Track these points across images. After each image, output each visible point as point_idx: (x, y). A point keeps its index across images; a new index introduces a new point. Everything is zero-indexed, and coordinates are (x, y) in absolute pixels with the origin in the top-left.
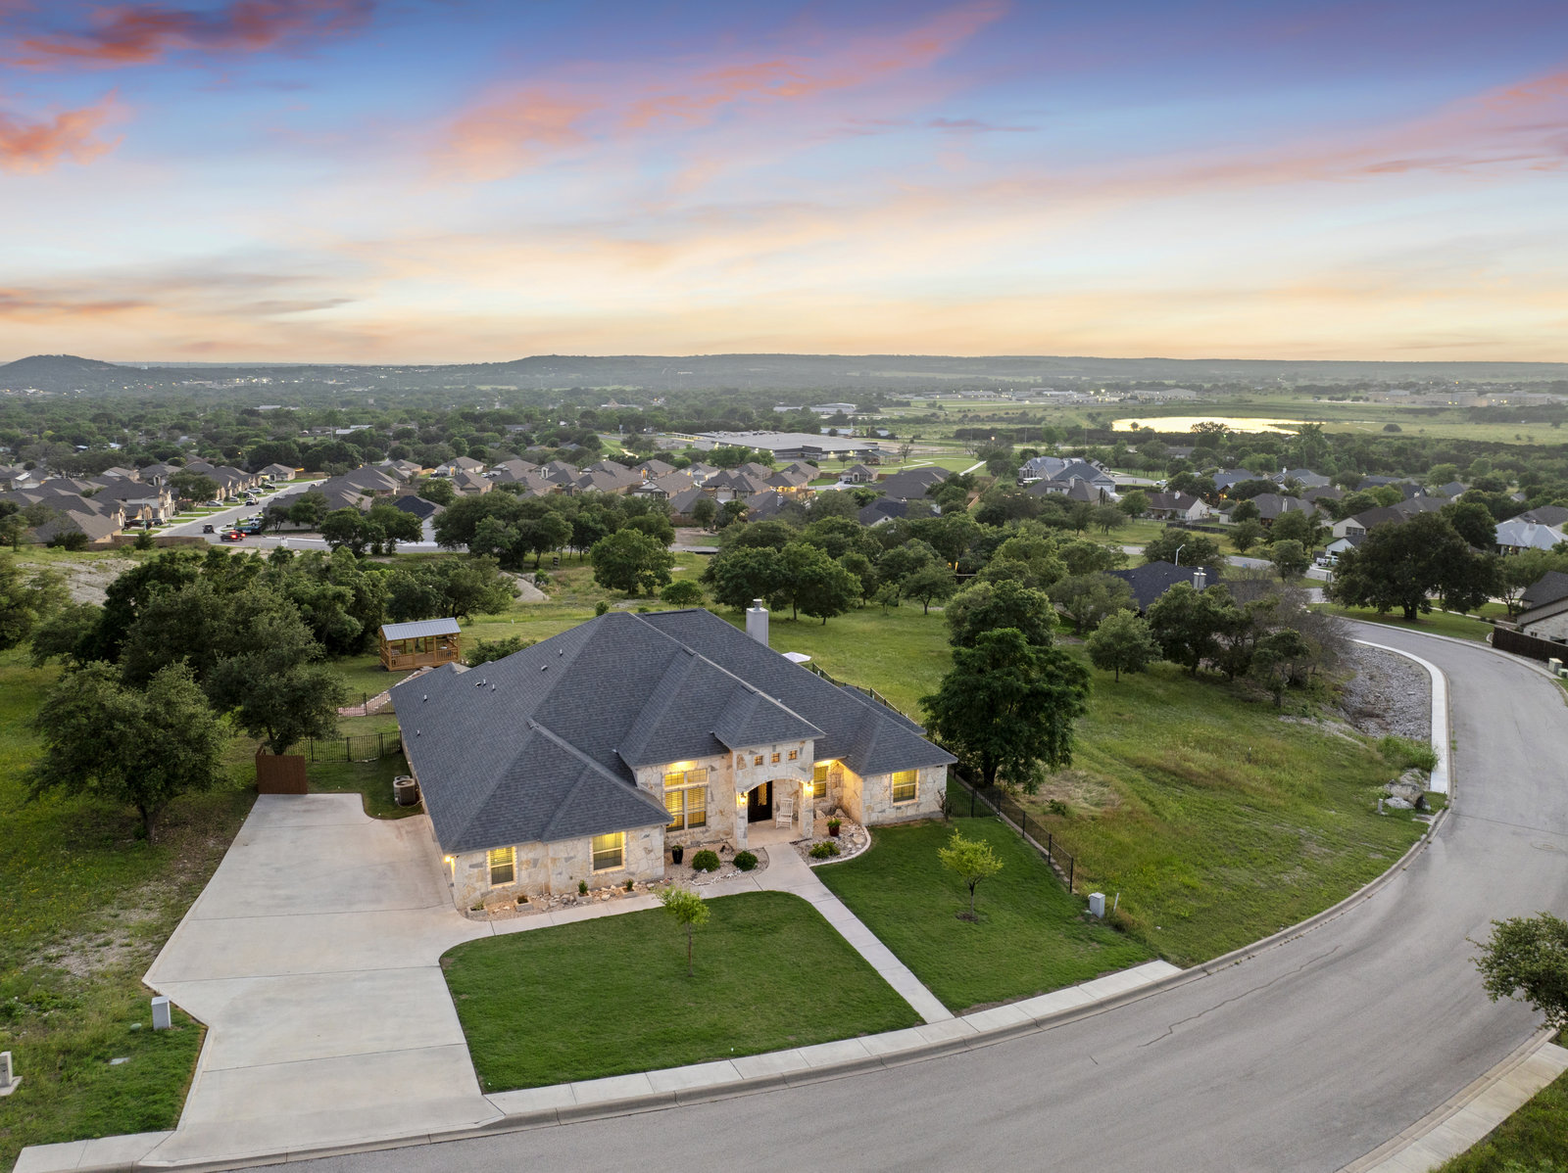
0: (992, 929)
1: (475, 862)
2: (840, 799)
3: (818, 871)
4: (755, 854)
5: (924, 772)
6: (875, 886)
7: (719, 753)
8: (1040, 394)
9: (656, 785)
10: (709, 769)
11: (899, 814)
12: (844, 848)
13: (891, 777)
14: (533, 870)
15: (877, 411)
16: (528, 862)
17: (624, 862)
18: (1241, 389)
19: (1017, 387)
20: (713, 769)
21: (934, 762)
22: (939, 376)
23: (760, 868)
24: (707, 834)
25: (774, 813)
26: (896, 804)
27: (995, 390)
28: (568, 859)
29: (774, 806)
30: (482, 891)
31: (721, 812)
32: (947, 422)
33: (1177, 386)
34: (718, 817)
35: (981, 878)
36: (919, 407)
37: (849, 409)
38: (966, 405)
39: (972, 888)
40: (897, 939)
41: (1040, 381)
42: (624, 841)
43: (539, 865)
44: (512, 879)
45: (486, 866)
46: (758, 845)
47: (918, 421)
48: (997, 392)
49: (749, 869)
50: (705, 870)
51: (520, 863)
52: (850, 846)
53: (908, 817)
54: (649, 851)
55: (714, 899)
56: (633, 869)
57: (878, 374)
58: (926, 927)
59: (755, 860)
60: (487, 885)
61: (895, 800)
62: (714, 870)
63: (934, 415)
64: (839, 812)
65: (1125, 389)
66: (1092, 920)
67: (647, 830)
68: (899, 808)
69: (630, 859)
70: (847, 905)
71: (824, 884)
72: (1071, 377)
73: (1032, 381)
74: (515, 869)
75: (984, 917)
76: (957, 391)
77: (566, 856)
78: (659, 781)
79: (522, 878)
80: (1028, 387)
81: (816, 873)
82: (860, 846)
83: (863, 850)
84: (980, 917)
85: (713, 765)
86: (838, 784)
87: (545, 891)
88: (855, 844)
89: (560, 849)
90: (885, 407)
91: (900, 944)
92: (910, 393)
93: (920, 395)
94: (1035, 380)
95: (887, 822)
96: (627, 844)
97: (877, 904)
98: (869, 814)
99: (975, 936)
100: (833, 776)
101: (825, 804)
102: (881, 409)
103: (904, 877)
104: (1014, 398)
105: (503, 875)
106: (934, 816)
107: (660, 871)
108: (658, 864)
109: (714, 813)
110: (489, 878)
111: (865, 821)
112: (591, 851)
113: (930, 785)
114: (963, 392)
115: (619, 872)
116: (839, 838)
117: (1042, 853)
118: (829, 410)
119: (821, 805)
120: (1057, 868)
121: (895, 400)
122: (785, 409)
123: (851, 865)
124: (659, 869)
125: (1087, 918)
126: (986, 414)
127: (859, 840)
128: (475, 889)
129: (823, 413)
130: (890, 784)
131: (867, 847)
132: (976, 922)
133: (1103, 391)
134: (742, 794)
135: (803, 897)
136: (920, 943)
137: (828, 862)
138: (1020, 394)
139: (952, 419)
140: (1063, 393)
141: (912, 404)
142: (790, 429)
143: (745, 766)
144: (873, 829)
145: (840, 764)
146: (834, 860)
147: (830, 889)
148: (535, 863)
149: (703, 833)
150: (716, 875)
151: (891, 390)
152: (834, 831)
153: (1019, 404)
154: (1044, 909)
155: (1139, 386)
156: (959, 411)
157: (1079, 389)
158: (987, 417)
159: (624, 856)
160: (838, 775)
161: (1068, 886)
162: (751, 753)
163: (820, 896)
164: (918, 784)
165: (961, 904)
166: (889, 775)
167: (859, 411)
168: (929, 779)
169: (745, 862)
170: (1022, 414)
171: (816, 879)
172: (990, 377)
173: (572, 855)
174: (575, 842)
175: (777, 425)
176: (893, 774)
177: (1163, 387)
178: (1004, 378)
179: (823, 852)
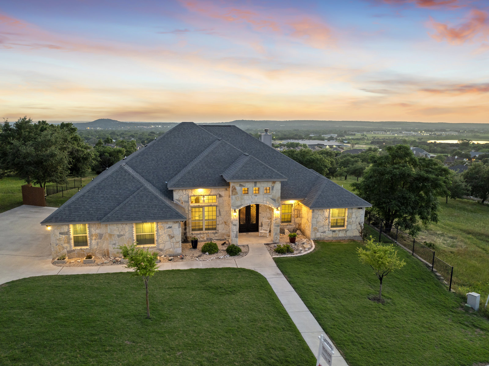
0: (396, 310)
1: (62, 231)
2: (300, 225)
3: (276, 261)
4: (242, 248)
5: (350, 211)
6: (313, 272)
7: (223, 186)
8: (401, 132)
9: (185, 202)
10: (218, 196)
11: (334, 235)
12: (297, 250)
13: (330, 211)
14: (100, 240)
15: (344, 136)
16: (96, 235)
17: (155, 242)
18: (475, 132)
19: (392, 131)
20: (220, 196)
21: (357, 205)
22: (365, 127)
23: (241, 255)
24: (216, 235)
25: (260, 228)
26: (332, 229)
27: (385, 131)
28: (119, 236)
29: (260, 224)
30: (68, 249)
31: (225, 223)
32: (368, 140)
33: (450, 131)
34: (223, 225)
35: (387, 272)
36: (358, 135)
37: (335, 136)
38: (374, 135)
39: (381, 279)
40: (321, 309)
41: (400, 129)
42: (155, 229)
43: (103, 238)
44: (87, 245)
45: (70, 235)
46: (245, 243)
47: (358, 139)
48: (386, 132)
49: (234, 255)
50: (207, 253)
51: (91, 235)
52: (301, 249)
53: (339, 237)
54: (171, 237)
55: (204, 269)
56: (161, 247)
57: (345, 126)
58: (345, 303)
59: (240, 251)
60: (71, 246)
61: (332, 227)
62: (213, 253)
63: (363, 138)
64: (298, 232)
65: (431, 131)
66: (471, 312)
67: (170, 224)
68: (334, 231)
69: (159, 241)
70: (290, 282)
71: (279, 268)
72: (412, 128)
73: (398, 129)
74: (88, 239)
75: (389, 301)
76: (372, 131)
77: (118, 233)
78: (187, 200)
79: (93, 244)
80: (396, 130)
81: (275, 261)
82: (307, 249)
83: (309, 252)
84: (386, 300)
85: (220, 193)
86: (299, 216)
87: (106, 254)
88: (305, 248)
89: (115, 229)
90: (346, 136)
91: (323, 313)
92: (355, 131)
93: (359, 132)
94: (399, 129)
95: (326, 238)
96: (157, 231)
97: (311, 283)
98: (316, 233)
99: (382, 314)
100: (296, 211)
101: (291, 227)
102: (345, 136)
103: (333, 269)
104: (391, 134)
105: (80, 242)
106: (356, 239)
107: (179, 251)
108: (177, 245)
109: (221, 222)
110: (72, 242)
111: (313, 237)
112: (134, 232)
113: (354, 220)
114: (374, 132)
115: (152, 247)
116: (295, 244)
117: (427, 265)
118: (328, 136)
119: (288, 227)
120: (438, 274)
121: (350, 133)
122: (313, 135)
123: (300, 259)
124: (179, 249)
125: (467, 310)
126: (381, 138)
127: (307, 246)
128: (63, 248)
129: (326, 137)
130: (329, 216)
131: (311, 250)
132: (383, 303)
133: (423, 132)
134: (235, 210)
135: (262, 274)
136: (339, 314)
137: (285, 256)
138: (394, 133)
139: (369, 139)
140: (409, 132)
141: (356, 135)
142: (314, 139)
143: (237, 193)
144: (316, 241)
145: (299, 203)
146: (289, 255)
147: (282, 271)
148: (100, 236)
149: (214, 233)
150: (213, 257)
151: (349, 131)
152: (293, 240)
153: (393, 135)
154: (433, 299)
155: (437, 130)
156: (372, 137)
157: (414, 131)
158: (382, 139)
159: (156, 238)
160: (299, 211)
161: (448, 286)
162: (241, 185)
163: (274, 275)
164: (346, 218)
165: (372, 290)
166: (328, 210)
167: (338, 136)
168: (354, 216)
169: (233, 251)
170: (394, 138)
171: (274, 264)
172: (383, 128)
173: (122, 233)
174: (124, 226)
175: (310, 138)
176: (331, 210)
177: (445, 131)
178: (388, 128)
179: (282, 250)
